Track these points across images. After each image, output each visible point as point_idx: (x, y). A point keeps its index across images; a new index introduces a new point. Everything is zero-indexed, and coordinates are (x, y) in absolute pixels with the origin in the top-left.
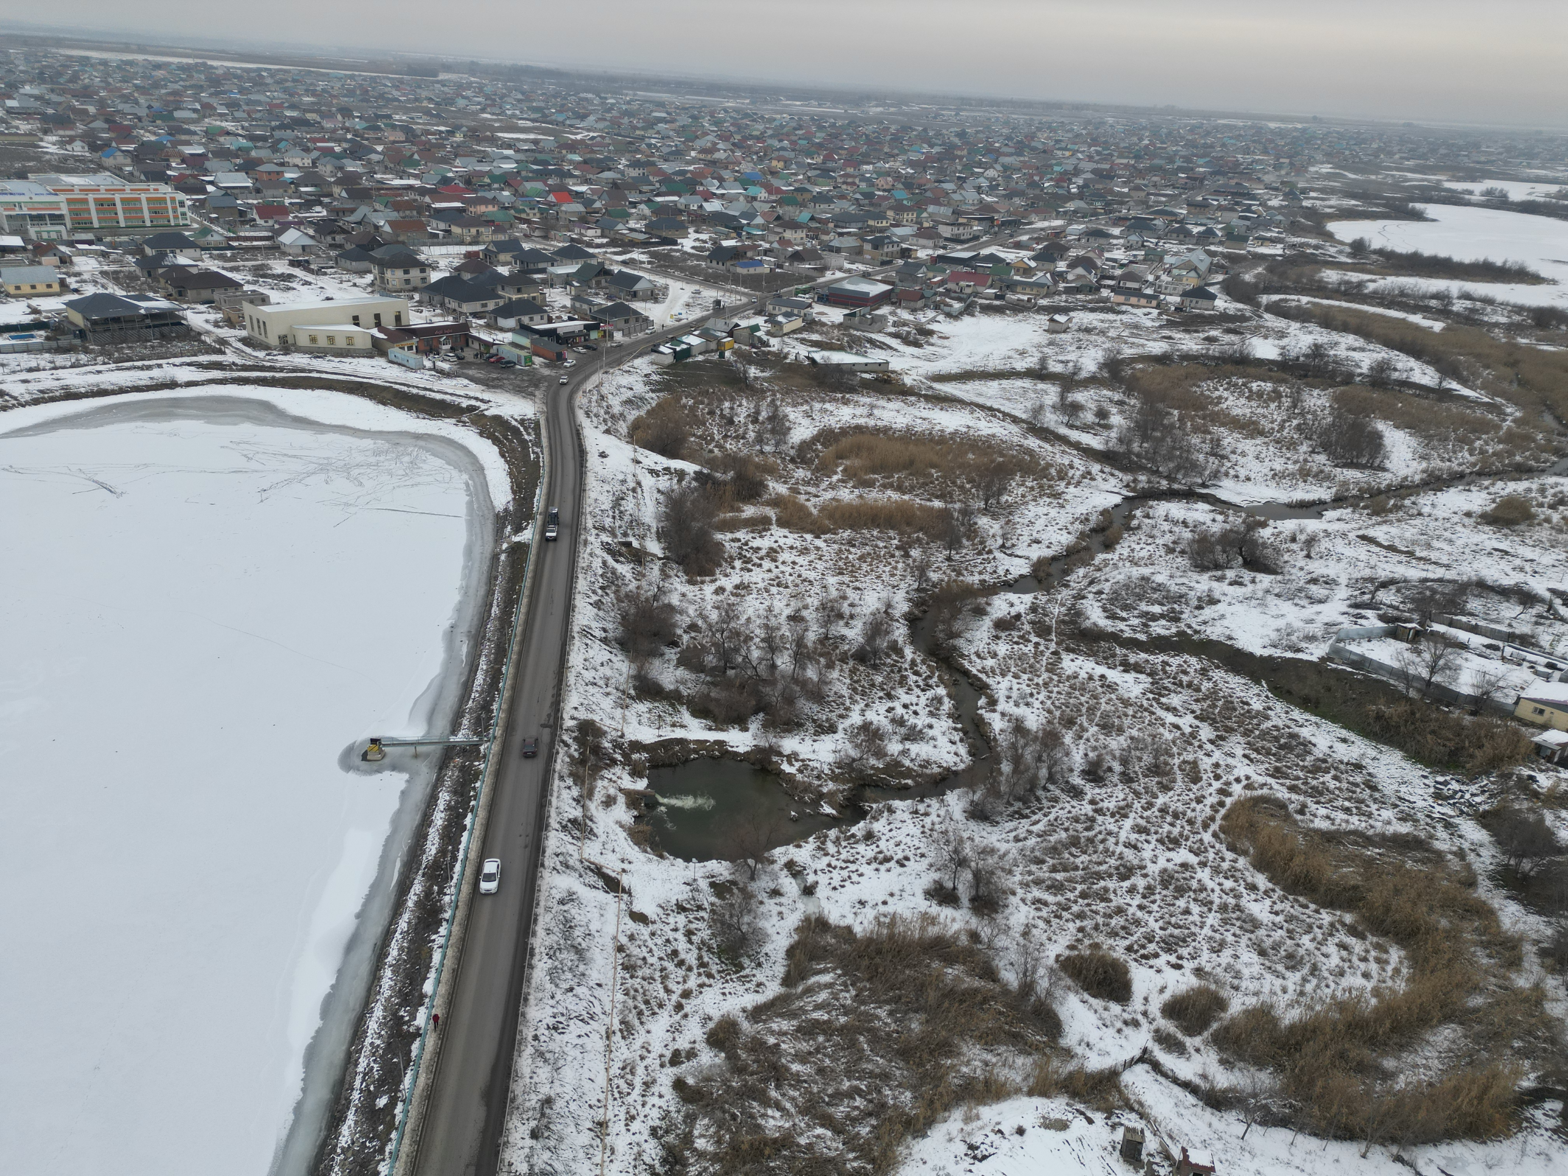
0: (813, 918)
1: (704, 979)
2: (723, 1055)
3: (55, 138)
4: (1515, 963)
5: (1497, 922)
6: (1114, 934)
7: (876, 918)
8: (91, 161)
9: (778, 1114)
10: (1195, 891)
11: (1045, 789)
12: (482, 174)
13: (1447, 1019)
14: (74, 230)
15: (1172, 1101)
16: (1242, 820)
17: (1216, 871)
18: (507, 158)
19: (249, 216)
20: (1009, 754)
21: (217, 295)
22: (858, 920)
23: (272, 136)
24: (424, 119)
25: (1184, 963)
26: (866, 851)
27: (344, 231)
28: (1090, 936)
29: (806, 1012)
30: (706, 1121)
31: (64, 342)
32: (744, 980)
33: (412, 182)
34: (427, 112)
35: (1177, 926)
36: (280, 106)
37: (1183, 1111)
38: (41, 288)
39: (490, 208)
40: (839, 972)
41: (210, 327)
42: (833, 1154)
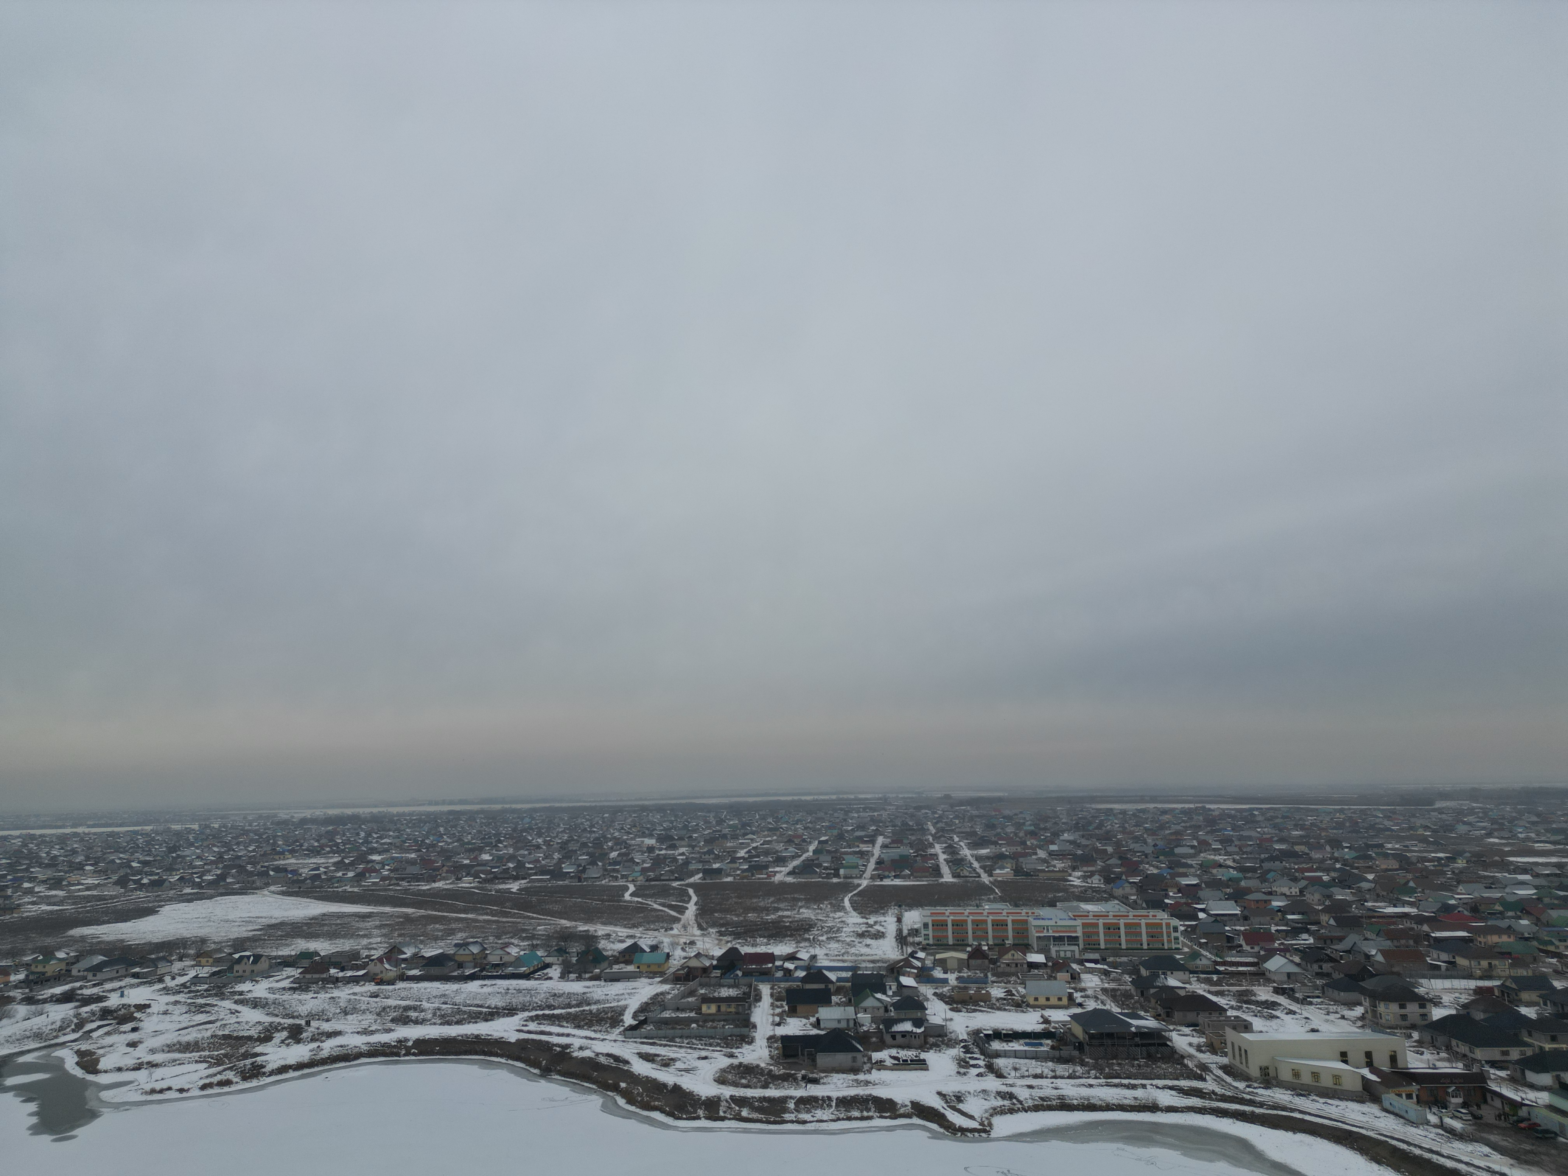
3: (1080, 874)
8: (1105, 892)
12: (1492, 901)
14: (1085, 950)
18: (1523, 883)
19: (1236, 942)
21: (1202, 1018)
23: (1261, 866)
24: (1421, 846)
27: (1331, 960)
31: (1066, 1052)
33: (1407, 910)
34: (1423, 840)
36: (1270, 840)
38: (1054, 1001)
39: (1505, 938)
41: (1192, 1051)
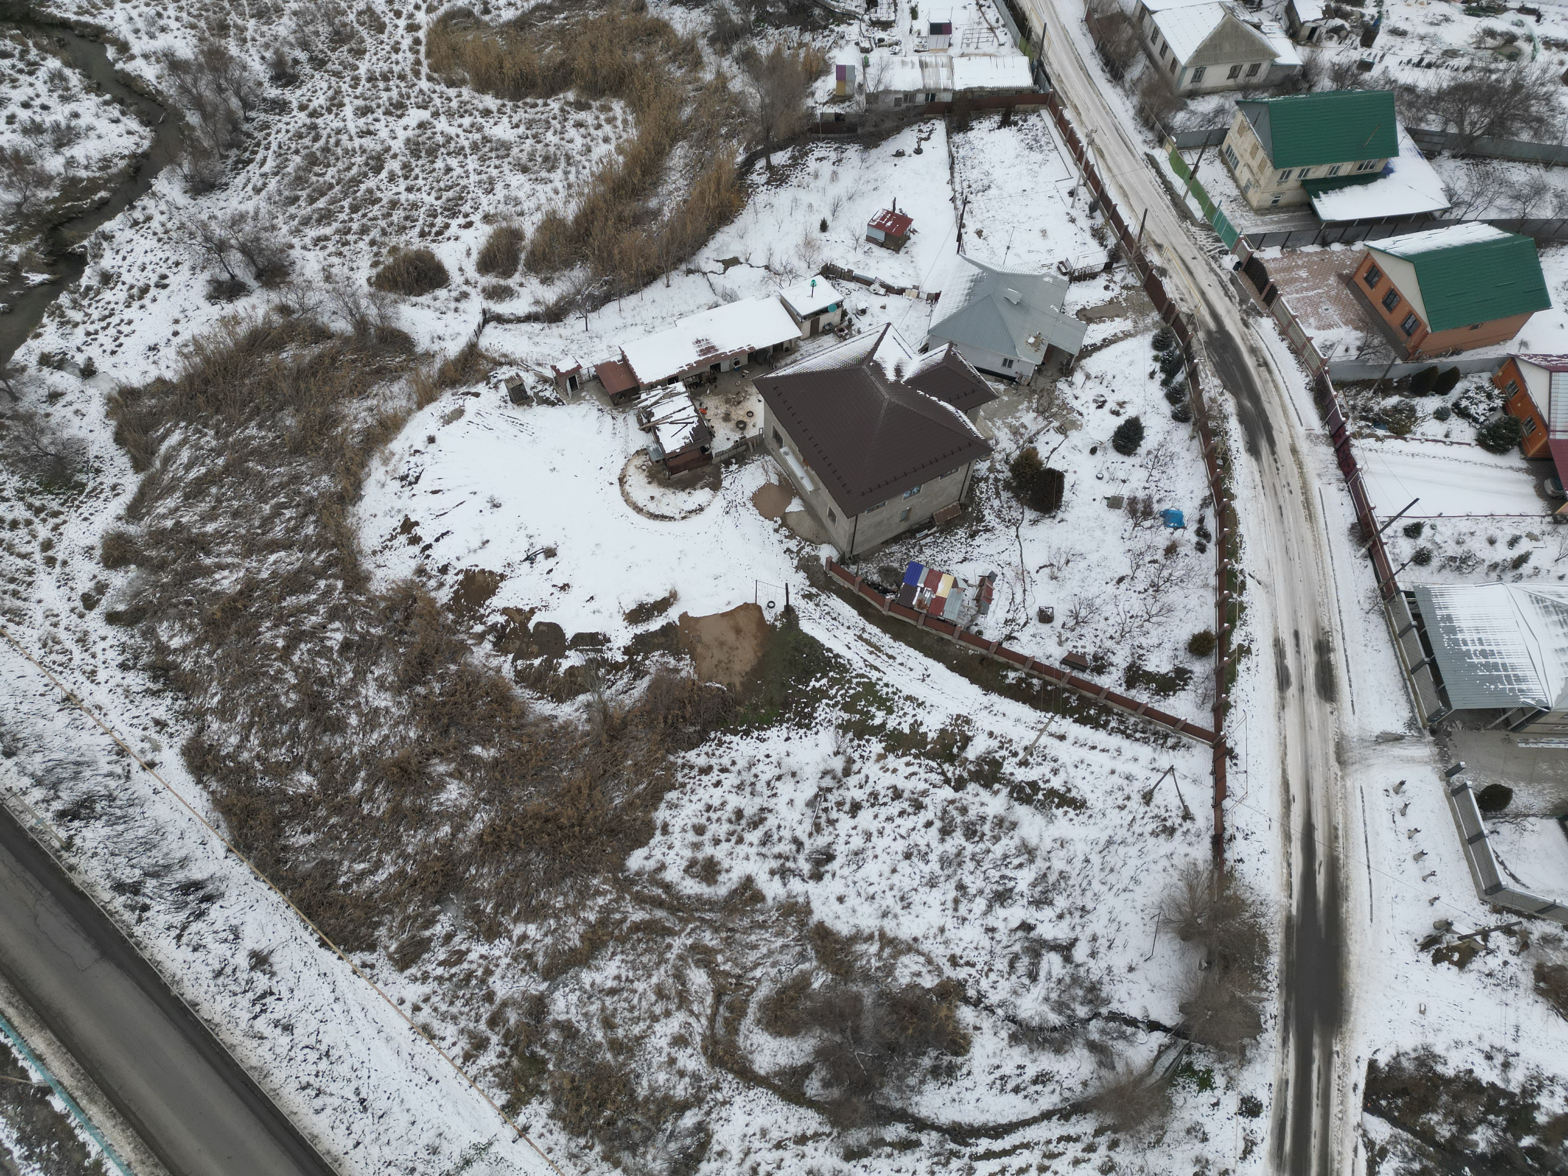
0: (115, 394)
1: (52, 521)
2: (133, 567)
4: (697, 63)
5: (673, 32)
6: (402, 229)
7: (179, 353)
9: (226, 573)
10: (444, 146)
11: (248, 120)
13: (674, 141)
15: (525, 337)
16: (444, 48)
17: (450, 114)
20: (185, 101)
22: (163, 367)
25: (472, 218)
26: (115, 296)
28: (384, 244)
29: (180, 479)
30: (165, 624)
32: (95, 493)
35: (448, 188)
37: (537, 339)
40: (183, 424)
42: (298, 565)
